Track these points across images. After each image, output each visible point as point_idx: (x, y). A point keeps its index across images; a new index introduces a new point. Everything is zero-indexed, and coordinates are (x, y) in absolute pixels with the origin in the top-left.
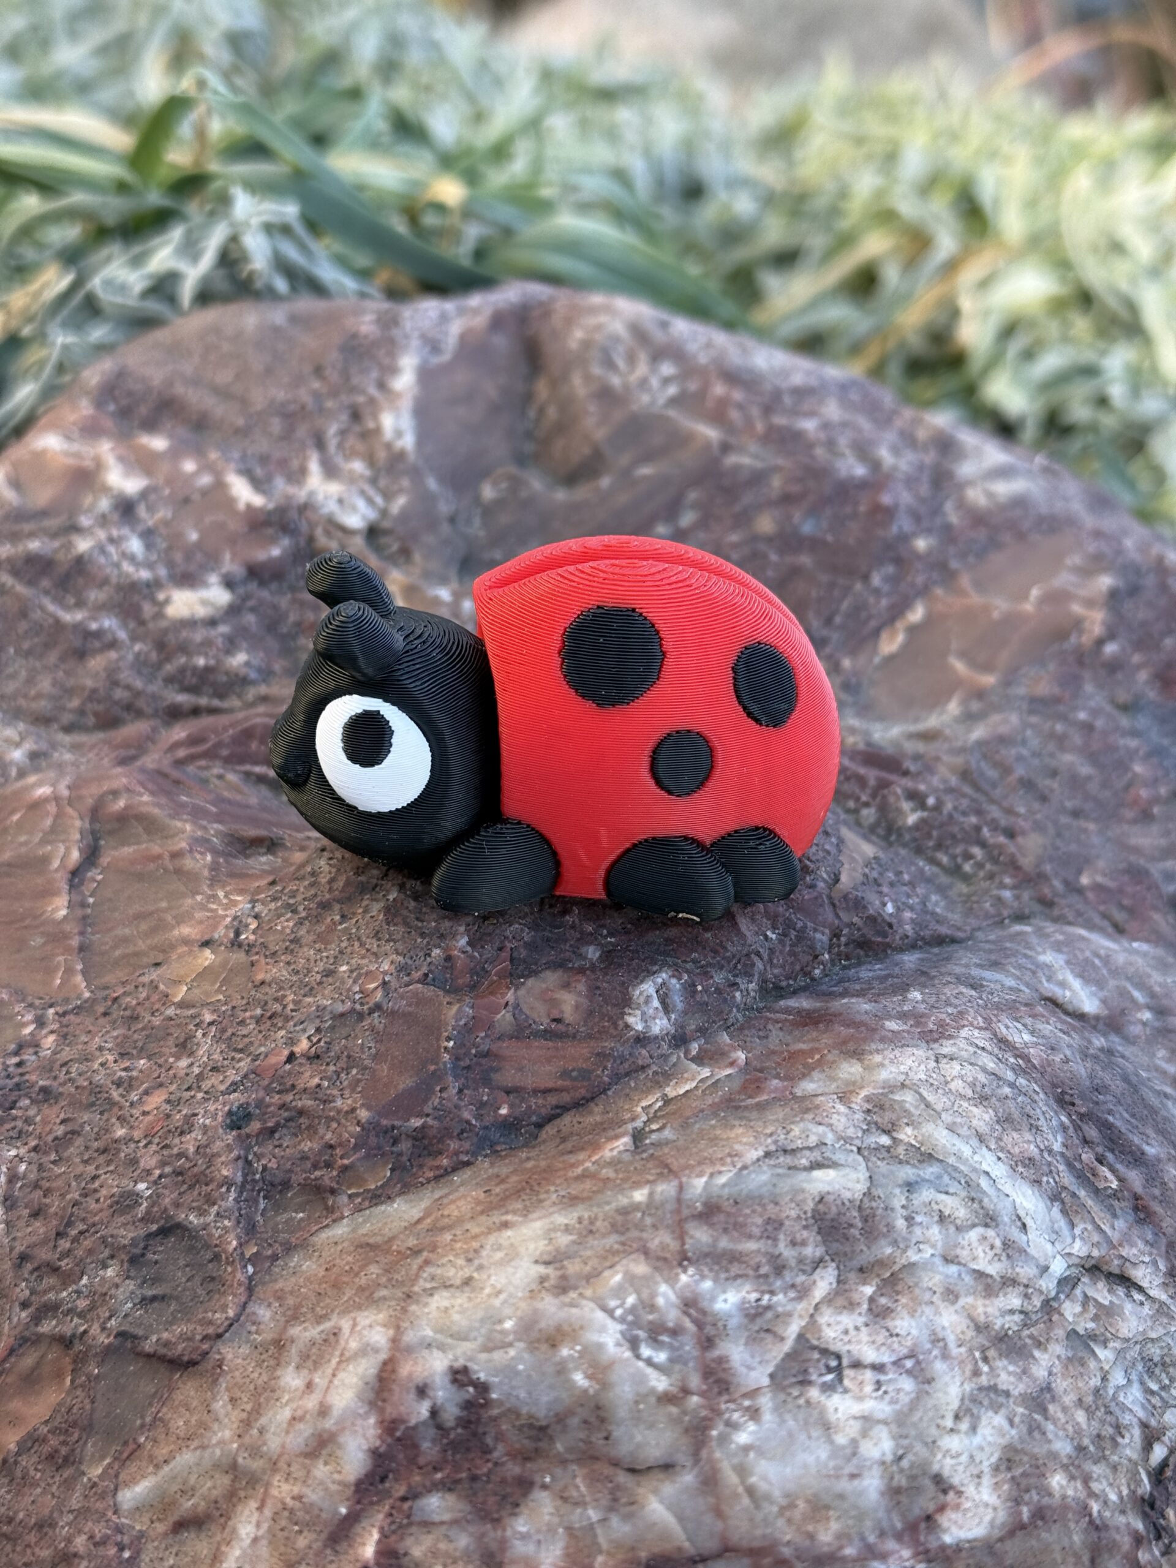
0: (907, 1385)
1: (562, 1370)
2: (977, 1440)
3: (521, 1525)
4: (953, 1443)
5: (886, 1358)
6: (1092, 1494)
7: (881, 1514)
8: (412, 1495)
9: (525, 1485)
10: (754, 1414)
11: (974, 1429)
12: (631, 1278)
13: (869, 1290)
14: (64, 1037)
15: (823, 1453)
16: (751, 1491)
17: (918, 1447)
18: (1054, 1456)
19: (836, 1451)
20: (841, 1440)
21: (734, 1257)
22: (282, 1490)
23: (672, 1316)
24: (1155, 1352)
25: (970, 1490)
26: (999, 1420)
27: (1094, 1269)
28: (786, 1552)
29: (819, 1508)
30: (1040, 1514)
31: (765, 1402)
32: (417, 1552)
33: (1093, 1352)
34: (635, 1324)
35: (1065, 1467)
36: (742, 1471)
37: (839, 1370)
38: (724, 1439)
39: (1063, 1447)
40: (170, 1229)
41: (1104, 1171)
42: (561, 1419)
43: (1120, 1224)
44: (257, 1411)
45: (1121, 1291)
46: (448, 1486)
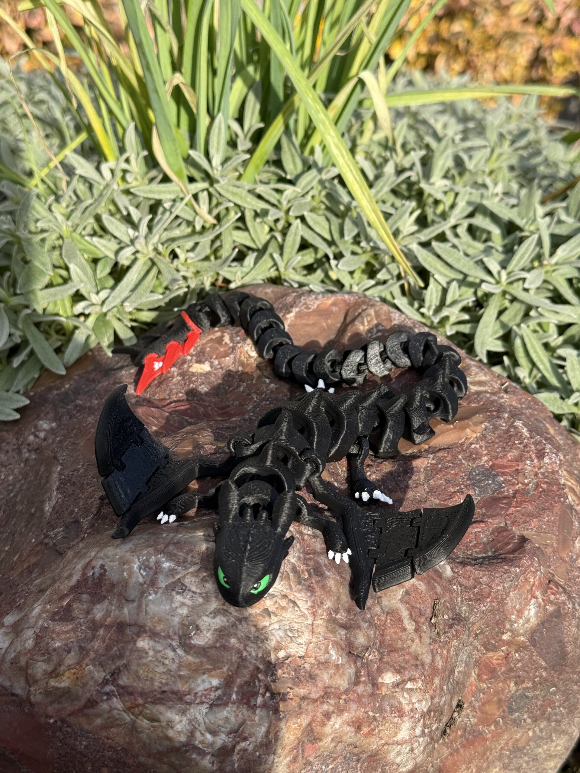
0: (201, 600)
1: (123, 571)
2: (214, 621)
3: (98, 606)
4: (205, 618)
5: (198, 591)
6: (245, 649)
7: (177, 628)
8: (82, 593)
9: (105, 597)
10: (156, 593)
11: (214, 618)
12: (148, 552)
13: (205, 574)
14: (86, 470)
15: (168, 607)
16: (146, 611)
17: (195, 616)
18: (236, 634)
19: (171, 607)
20: (174, 606)
21: (175, 555)
22: (57, 584)
23: (152, 564)
24: (296, 626)
25: (205, 632)
26: (225, 619)
27: (285, 596)
28: (147, 628)
29: (160, 621)
30: (224, 647)
31: (161, 591)
32: (75, 606)
33: (270, 616)
34: (143, 564)
35: (239, 639)
36: (147, 605)
37: (184, 590)
38: (147, 597)
39: (240, 634)
40: (77, 522)
41: (306, 573)
42: (118, 584)
43: (300, 587)
44: (65, 567)
45: (291, 605)
46: (89, 593)
